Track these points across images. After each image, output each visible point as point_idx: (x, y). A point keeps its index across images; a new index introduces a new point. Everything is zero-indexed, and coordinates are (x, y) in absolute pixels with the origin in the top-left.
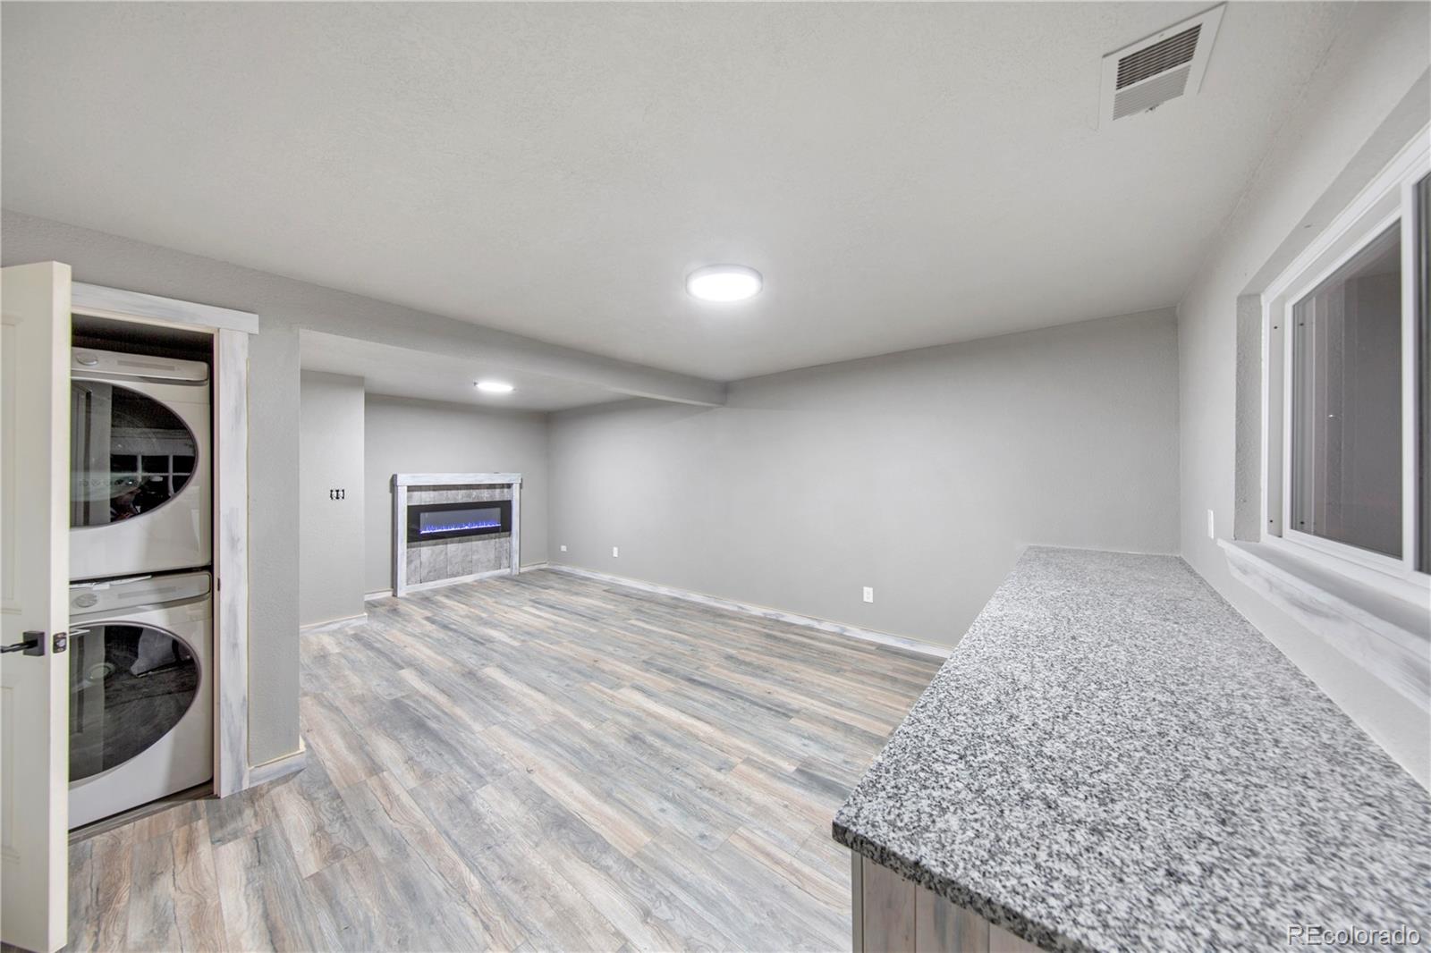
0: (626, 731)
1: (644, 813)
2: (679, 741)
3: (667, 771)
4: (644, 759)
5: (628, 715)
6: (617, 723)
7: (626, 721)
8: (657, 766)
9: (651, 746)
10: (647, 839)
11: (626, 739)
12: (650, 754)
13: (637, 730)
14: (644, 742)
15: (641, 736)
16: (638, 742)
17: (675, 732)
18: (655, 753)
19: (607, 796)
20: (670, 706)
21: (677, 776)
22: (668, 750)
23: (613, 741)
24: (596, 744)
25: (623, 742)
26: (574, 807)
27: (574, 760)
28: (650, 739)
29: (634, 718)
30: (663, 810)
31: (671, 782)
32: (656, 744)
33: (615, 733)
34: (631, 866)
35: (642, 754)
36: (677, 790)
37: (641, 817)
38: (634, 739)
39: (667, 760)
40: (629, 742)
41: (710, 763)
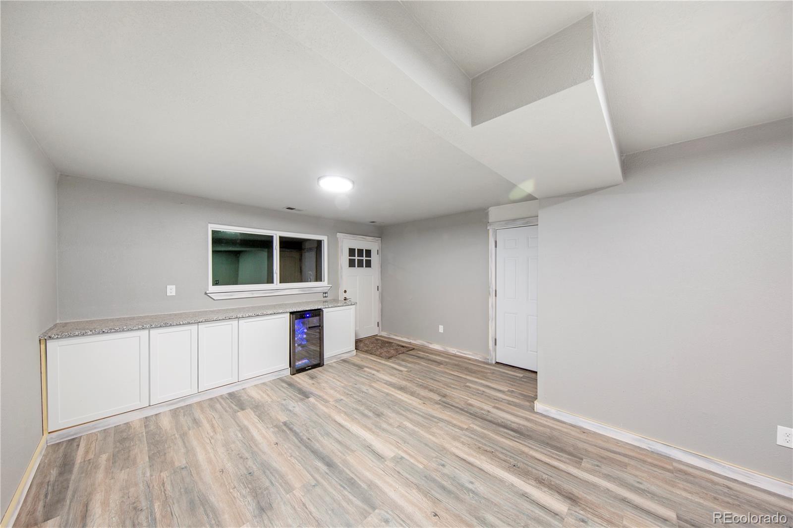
0: (384, 419)
1: (373, 389)
2: (356, 412)
3: (364, 401)
4: (374, 405)
5: (384, 430)
6: (390, 425)
7: (385, 426)
8: (368, 402)
9: (370, 411)
10: (373, 384)
11: (383, 415)
12: (371, 407)
13: (377, 419)
14: (373, 413)
15: (375, 416)
16: (377, 413)
17: (356, 417)
18: (368, 408)
19: (388, 394)
20: (355, 435)
21: (360, 399)
22: (362, 408)
23: (390, 415)
24: (398, 413)
25: (384, 413)
26: (399, 392)
27: (407, 407)
28: (370, 414)
29: (380, 428)
30: (367, 390)
31: (362, 397)
32: (368, 411)
33: (390, 418)
34: (377, 380)
35: (375, 407)
36: (361, 395)
37: (375, 389)
38: (379, 415)
39: (363, 404)
40: (382, 413)
41: (344, 402)
